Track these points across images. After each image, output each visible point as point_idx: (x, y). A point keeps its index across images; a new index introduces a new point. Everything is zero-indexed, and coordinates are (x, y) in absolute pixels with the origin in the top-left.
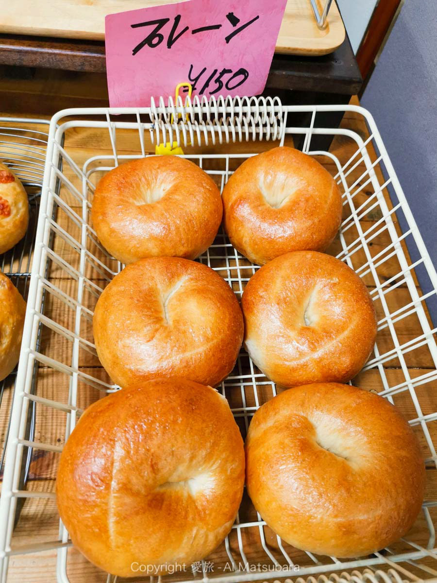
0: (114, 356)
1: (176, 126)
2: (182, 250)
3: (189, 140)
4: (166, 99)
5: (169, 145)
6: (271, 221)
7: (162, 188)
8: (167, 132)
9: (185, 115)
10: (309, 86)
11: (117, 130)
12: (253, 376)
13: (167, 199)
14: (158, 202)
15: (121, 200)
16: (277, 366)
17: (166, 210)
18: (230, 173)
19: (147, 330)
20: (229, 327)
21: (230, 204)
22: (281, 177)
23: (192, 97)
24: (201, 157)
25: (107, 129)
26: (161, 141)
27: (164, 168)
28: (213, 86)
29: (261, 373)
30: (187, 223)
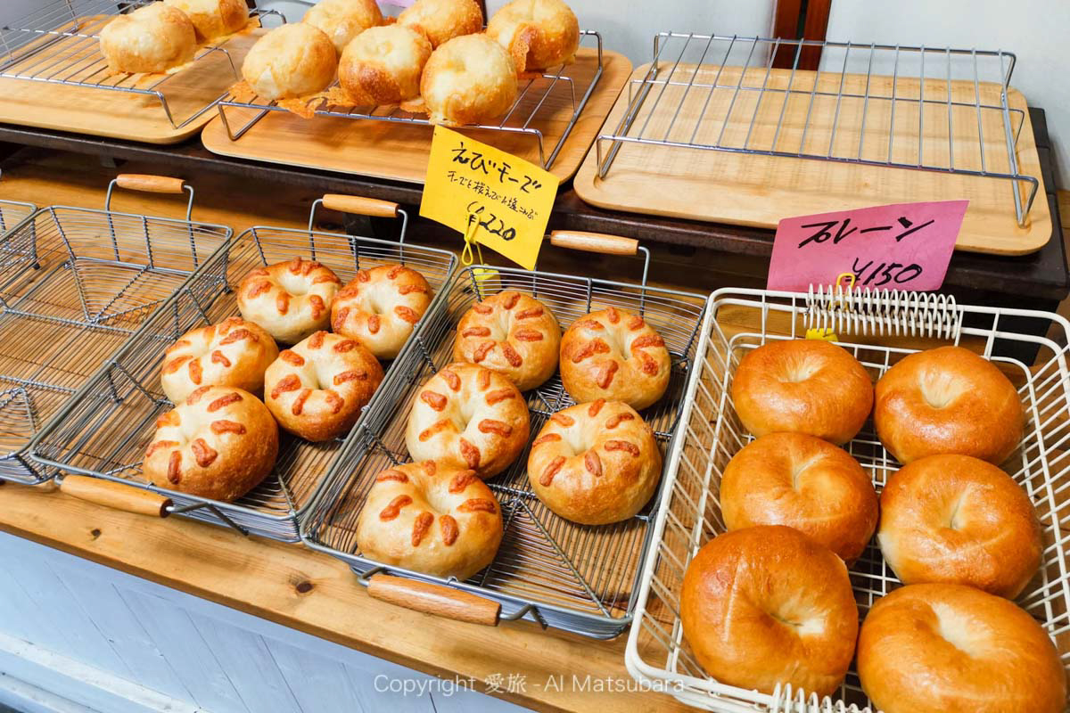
0: (740, 509)
1: (832, 313)
2: (820, 431)
3: (845, 328)
4: (825, 287)
5: (822, 331)
6: (926, 419)
7: (809, 370)
8: (822, 317)
9: (844, 304)
10: (1000, 286)
11: (770, 310)
12: (884, 578)
13: (813, 380)
14: (803, 382)
15: (766, 375)
16: (910, 562)
17: (810, 390)
18: (889, 367)
19: (775, 490)
20: (859, 507)
21: (881, 397)
22: (947, 376)
23: (854, 288)
24: (856, 346)
25: (761, 309)
26: (815, 326)
27: (812, 352)
28: (879, 278)
29: (896, 578)
30: (830, 406)
